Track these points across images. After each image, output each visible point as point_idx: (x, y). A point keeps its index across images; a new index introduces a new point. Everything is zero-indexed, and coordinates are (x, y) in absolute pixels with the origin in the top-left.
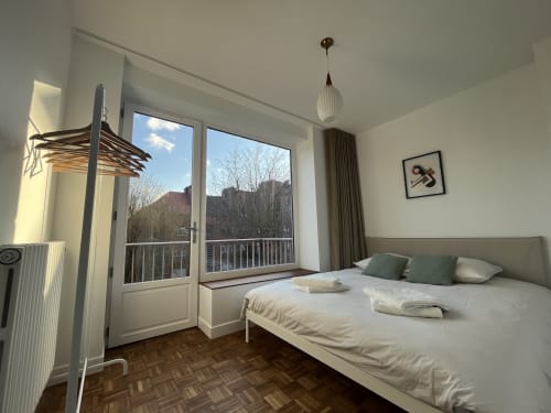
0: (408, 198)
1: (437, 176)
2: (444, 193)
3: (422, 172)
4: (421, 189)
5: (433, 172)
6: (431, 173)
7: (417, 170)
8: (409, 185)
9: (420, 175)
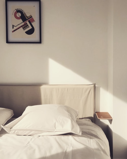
0: (8, 42)
1: (36, 25)
2: (40, 42)
3: (23, 17)
4: (21, 35)
5: (33, 20)
6: (31, 20)
7: (19, 15)
8: (11, 29)
9: (21, 21)
